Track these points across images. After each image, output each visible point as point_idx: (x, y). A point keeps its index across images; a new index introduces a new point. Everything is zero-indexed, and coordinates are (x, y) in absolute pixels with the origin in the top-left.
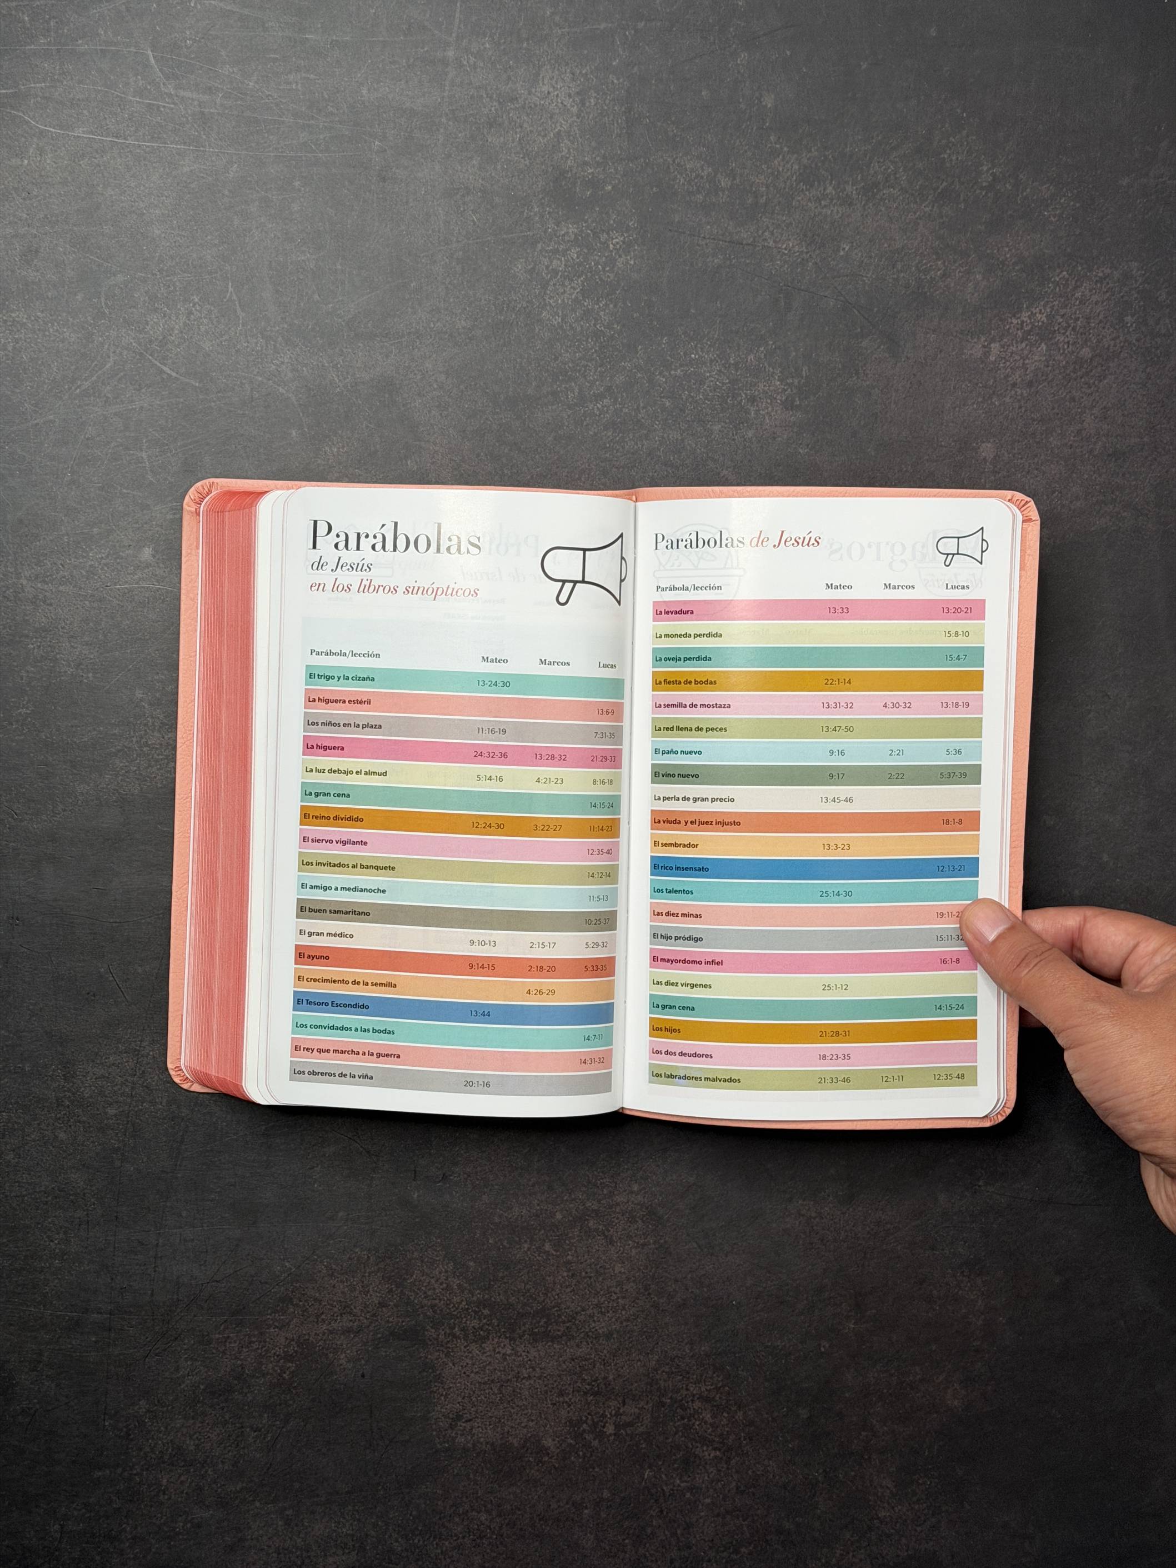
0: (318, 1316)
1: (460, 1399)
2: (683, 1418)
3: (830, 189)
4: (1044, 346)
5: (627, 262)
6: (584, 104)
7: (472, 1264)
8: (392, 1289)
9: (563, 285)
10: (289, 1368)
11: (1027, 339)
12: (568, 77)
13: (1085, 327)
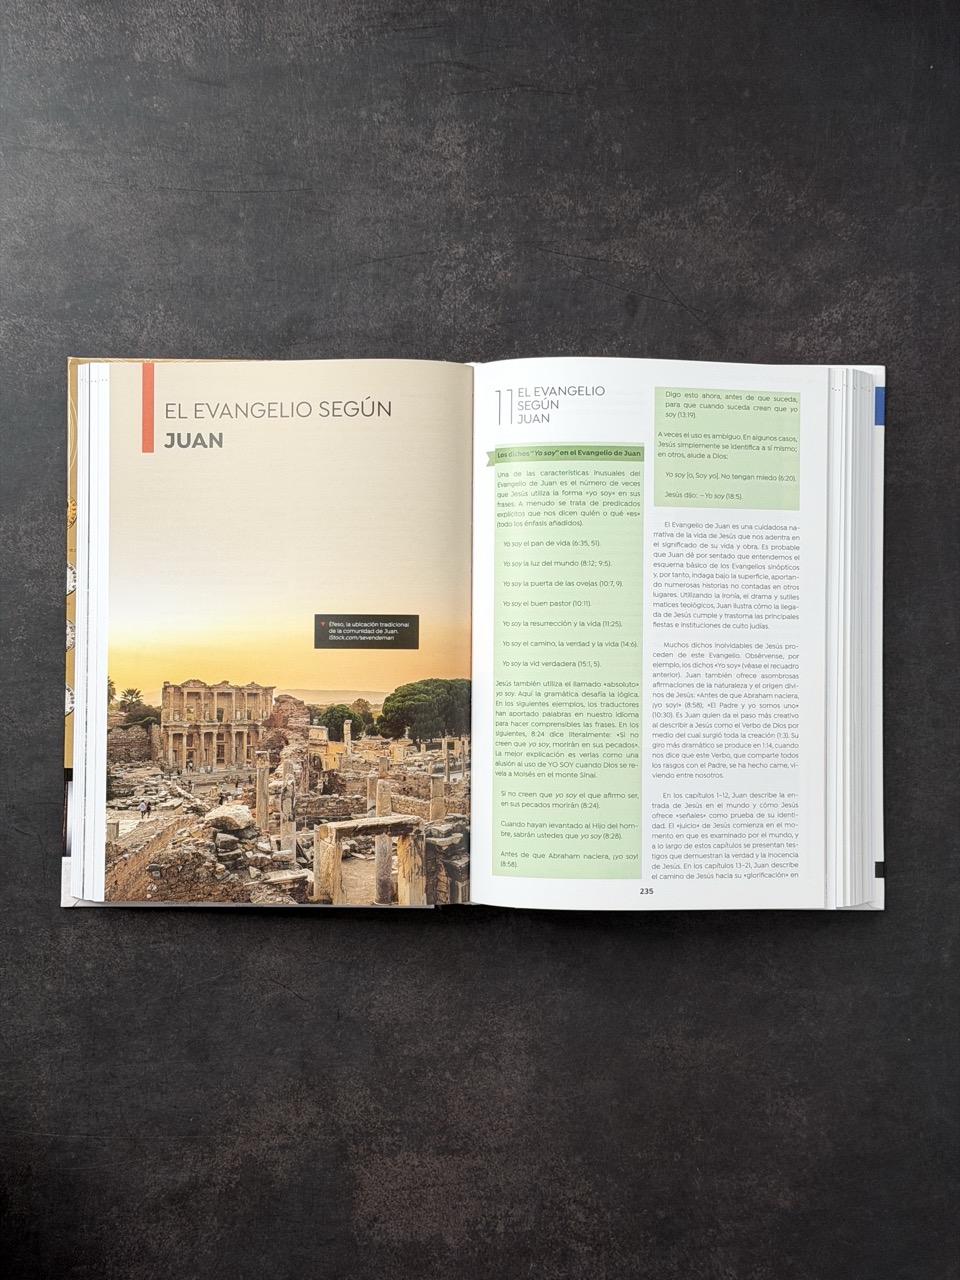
0: (258, 1135)
1: (376, 1204)
2: (561, 1219)
3: (667, 217)
4: (840, 339)
5: (506, 274)
6: (470, 151)
7: (386, 1090)
8: (319, 1113)
9: (455, 294)
10: (235, 1179)
11: (826, 334)
12: (457, 130)
13: (872, 325)
